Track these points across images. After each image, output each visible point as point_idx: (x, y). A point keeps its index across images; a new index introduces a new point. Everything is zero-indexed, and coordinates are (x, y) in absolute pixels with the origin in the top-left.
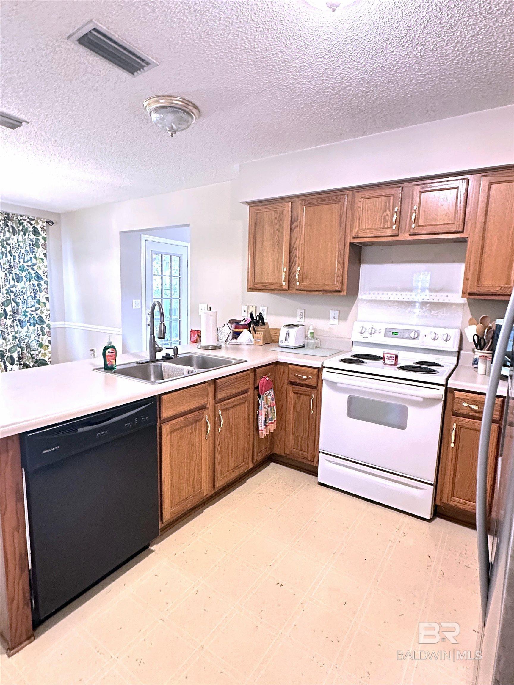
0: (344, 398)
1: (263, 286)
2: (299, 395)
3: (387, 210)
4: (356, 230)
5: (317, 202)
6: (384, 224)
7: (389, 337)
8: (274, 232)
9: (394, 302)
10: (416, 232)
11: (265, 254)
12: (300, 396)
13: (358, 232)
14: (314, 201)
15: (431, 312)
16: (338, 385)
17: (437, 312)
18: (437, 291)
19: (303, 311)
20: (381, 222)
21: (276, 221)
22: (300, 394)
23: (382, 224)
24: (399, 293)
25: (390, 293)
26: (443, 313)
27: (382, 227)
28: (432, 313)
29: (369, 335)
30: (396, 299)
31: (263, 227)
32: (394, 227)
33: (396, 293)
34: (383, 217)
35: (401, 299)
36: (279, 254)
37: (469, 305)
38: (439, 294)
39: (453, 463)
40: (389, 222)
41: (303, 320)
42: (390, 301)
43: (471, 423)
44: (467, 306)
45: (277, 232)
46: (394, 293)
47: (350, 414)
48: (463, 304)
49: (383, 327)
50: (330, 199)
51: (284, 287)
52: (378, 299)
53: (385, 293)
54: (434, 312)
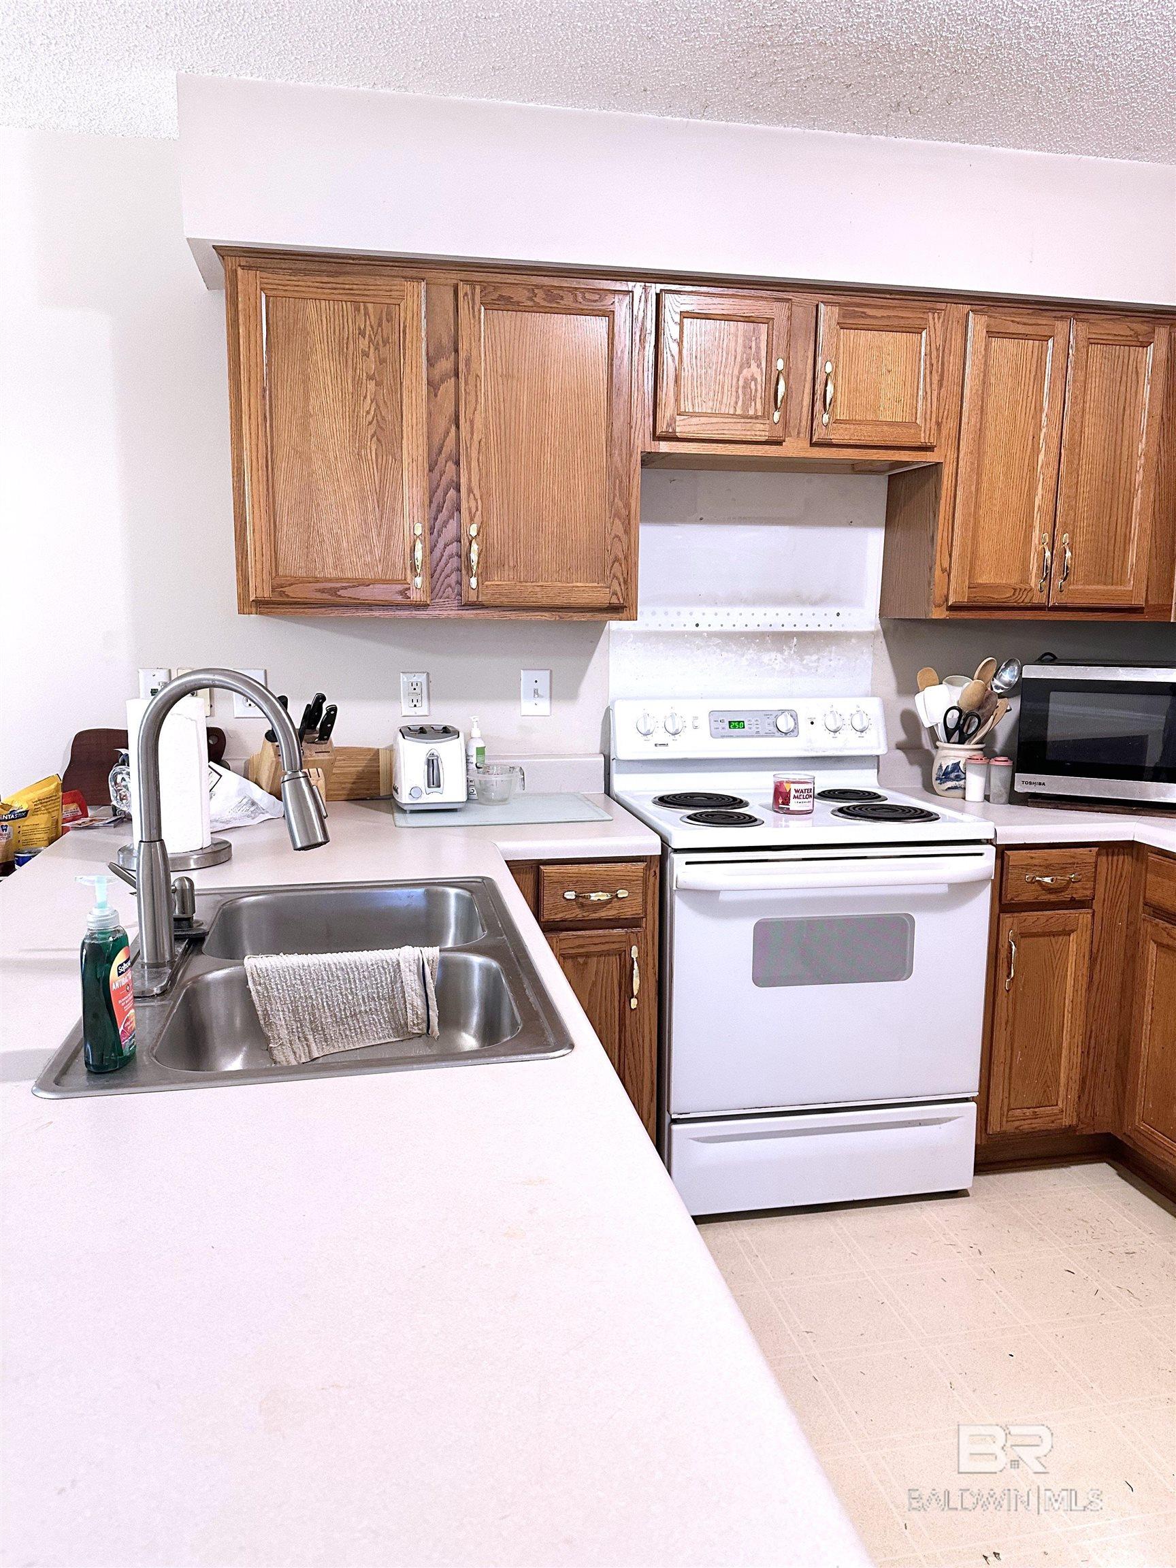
0: (741, 934)
1: (322, 591)
2: (581, 960)
3: (754, 365)
4: (668, 415)
5: (531, 299)
6: (745, 407)
7: (723, 737)
8: (357, 383)
9: (712, 635)
10: (836, 437)
11: (318, 464)
12: (586, 963)
13: (673, 419)
14: (521, 295)
15: (802, 660)
16: (723, 897)
17: (815, 657)
18: (814, 603)
19: (422, 678)
20: (738, 397)
21: (363, 343)
22: (588, 955)
23: (740, 403)
24: (722, 610)
25: (698, 611)
26: (831, 660)
27: (739, 412)
28: (805, 662)
29: (665, 738)
30: (716, 628)
31: (306, 357)
32: (777, 416)
33: (715, 609)
34: (741, 383)
35: (728, 628)
36: (383, 470)
37: (885, 636)
38: (819, 610)
39: (1009, 1029)
40: (758, 401)
41: (423, 709)
42: (700, 634)
43: (1043, 920)
44: (882, 639)
45: (371, 385)
46: (710, 611)
47: (764, 977)
48: (872, 633)
49: (702, 710)
50: (580, 299)
51: (415, 596)
52: (666, 628)
53: (685, 610)
54: (811, 659)
